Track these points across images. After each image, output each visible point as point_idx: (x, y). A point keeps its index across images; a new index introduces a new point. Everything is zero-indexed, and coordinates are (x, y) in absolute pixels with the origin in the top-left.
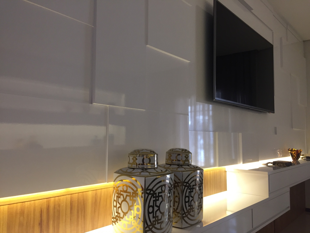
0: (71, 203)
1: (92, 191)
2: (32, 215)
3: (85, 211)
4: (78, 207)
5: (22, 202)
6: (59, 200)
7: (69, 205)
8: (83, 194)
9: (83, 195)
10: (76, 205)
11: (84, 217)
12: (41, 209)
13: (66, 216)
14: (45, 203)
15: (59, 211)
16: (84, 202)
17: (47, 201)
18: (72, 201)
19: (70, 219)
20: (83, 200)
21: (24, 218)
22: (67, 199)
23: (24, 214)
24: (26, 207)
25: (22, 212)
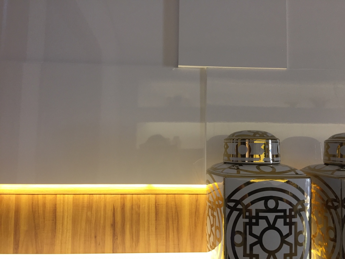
0: (156, 207)
1: (189, 194)
2: (102, 213)
3: (178, 221)
4: (167, 213)
5: (90, 194)
6: (139, 199)
7: (154, 208)
8: (175, 196)
9: (175, 198)
10: (164, 210)
11: (178, 229)
12: (114, 206)
13: (149, 223)
14: (119, 200)
15: (138, 214)
16: (176, 208)
17: (121, 198)
18: (158, 205)
19: (154, 228)
20: (176, 205)
21: (92, 213)
22: (149, 199)
23: (92, 208)
24: (95, 201)
25: (90, 206)
